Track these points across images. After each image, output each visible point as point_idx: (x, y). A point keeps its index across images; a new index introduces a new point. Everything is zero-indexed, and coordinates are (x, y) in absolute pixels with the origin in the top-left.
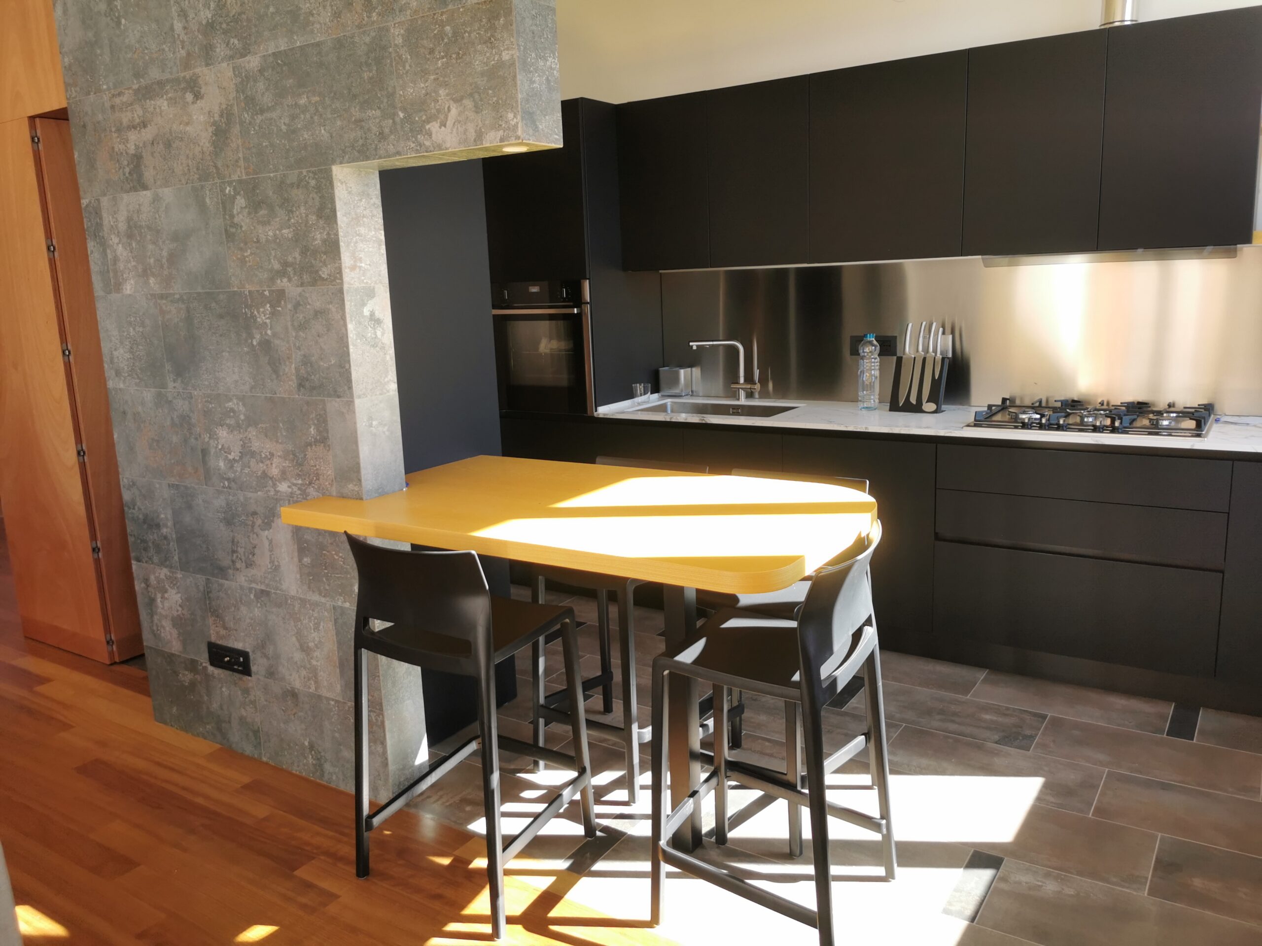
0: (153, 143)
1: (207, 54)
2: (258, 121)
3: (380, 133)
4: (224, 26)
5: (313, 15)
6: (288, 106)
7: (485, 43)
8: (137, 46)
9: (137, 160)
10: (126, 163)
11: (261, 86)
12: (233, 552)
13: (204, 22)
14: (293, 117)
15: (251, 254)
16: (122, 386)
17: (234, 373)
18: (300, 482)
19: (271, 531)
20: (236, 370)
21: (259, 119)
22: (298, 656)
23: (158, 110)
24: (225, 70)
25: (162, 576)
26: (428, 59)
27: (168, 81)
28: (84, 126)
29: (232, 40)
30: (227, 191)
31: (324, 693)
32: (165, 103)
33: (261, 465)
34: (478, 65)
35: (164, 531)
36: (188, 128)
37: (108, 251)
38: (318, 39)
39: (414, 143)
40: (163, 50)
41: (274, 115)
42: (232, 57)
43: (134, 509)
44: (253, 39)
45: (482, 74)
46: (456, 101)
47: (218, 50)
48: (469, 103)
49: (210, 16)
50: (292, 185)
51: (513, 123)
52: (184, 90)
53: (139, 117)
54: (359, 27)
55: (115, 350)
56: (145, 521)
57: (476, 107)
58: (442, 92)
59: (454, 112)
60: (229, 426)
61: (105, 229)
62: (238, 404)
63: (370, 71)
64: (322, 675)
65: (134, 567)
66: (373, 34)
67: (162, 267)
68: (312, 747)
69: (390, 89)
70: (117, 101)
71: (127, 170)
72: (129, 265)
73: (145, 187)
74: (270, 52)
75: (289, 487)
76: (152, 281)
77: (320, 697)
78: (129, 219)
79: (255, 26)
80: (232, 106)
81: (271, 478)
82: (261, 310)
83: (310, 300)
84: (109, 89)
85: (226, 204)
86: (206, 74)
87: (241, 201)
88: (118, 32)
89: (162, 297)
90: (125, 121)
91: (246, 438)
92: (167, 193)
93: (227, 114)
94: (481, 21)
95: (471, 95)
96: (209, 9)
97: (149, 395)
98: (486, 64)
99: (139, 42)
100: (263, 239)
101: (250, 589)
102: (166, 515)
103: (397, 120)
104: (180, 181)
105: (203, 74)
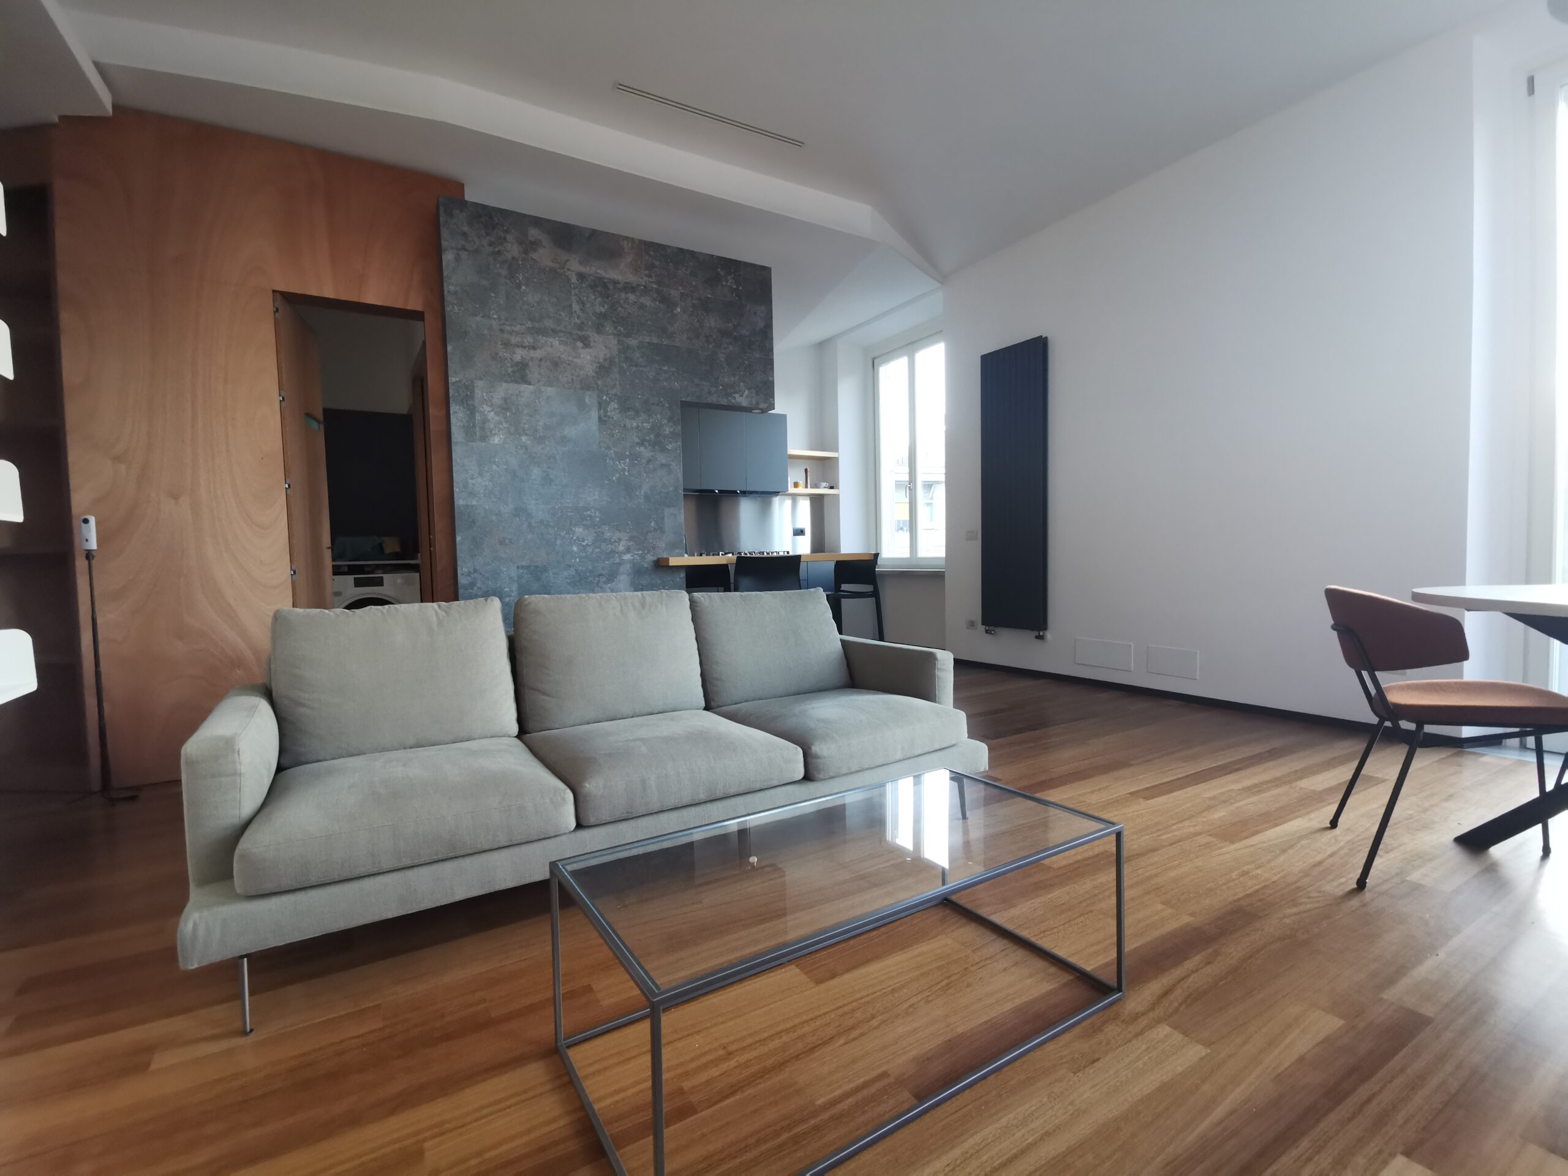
0: (541, 360)
1: (599, 329)
2: (633, 370)
3: (709, 392)
4: (614, 319)
5: (675, 334)
6: (655, 368)
8: (535, 304)
9: (522, 366)
10: (509, 365)
11: (638, 354)
13: (598, 312)
14: (658, 374)
15: (618, 432)
16: (474, 503)
18: (640, 552)
19: (613, 583)
20: (596, 493)
23: (549, 344)
24: (612, 340)
27: (561, 331)
29: (619, 327)
30: (604, 398)
32: (557, 342)
33: (610, 546)
36: (575, 360)
37: (477, 414)
38: (677, 345)
39: (726, 400)
40: (560, 314)
41: (644, 369)
42: (618, 335)
44: (635, 331)
46: (747, 389)
47: (607, 329)
48: (754, 391)
49: (603, 311)
50: (653, 404)
51: (772, 403)
52: (575, 340)
53: (529, 343)
54: (702, 347)
55: (472, 479)
57: (757, 393)
58: (742, 384)
59: (747, 392)
60: (584, 525)
61: (476, 400)
62: (595, 513)
63: (706, 366)
66: (709, 353)
67: (536, 430)
69: (716, 377)
70: (507, 328)
71: (510, 370)
72: (500, 426)
73: (527, 383)
74: (646, 341)
75: (632, 556)
76: (524, 438)
78: (506, 399)
79: (637, 326)
80: (614, 358)
81: (617, 553)
82: (622, 462)
83: (658, 459)
84: (499, 319)
85: (602, 405)
86: (596, 338)
88: (516, 291)
90: (513, 341)
91: (599, 532)
92: (550, 391)
93: (610, 362)
94: (762, 364)
98: (763, 380)
99: (537, 303)
100: (628, 426)
103: (719, 389)
104: (564, 385)
105: (594, 336)
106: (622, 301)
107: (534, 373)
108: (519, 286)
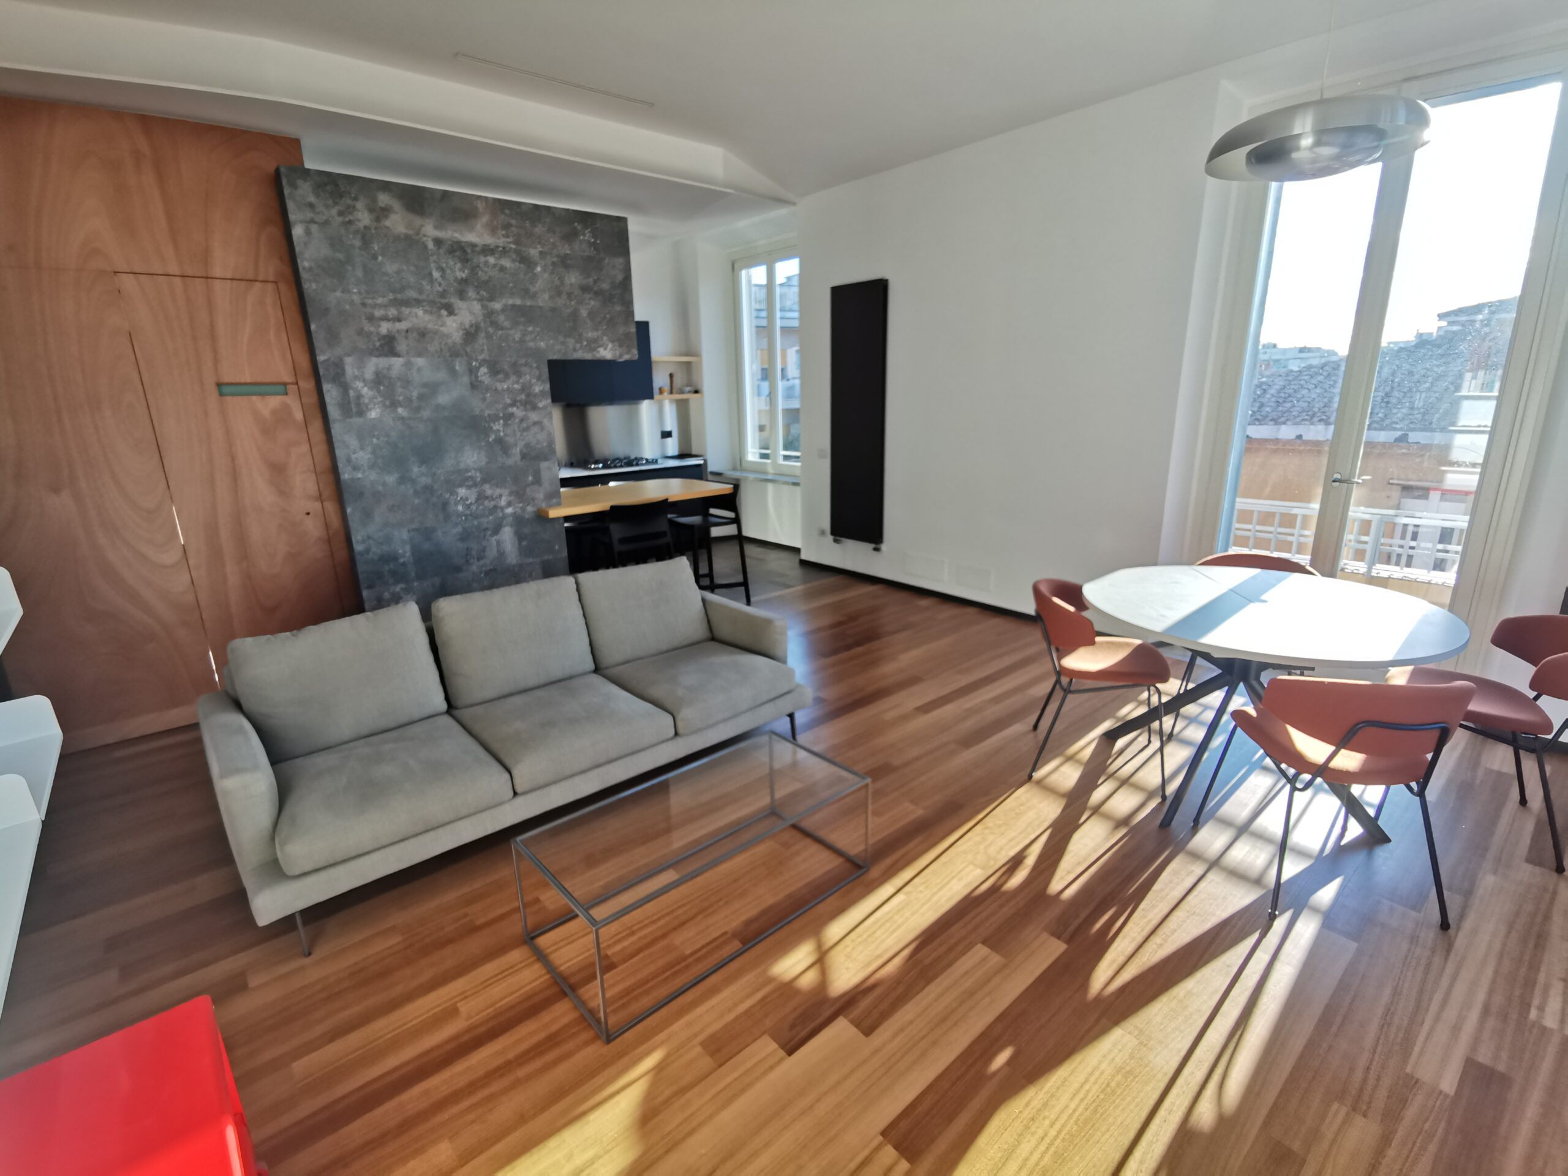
0: (407, 331)
1: (462, 295)
3: (571, 349)
4: (476, 284)
5: (537, 294)
6: (520, 329)
7: (624, 324)
8: (394, 275)
9: (389, 339)
10: (376, 339)
11: (502, 317)
12: (467, 555)
13: (459, 278)
15: (490, 395)
16: (359, 476)
17: (473, 457)
19: (498, 535)
20: (475, 455)
21: (500, 332)
23: (413, 314)
24: (476, 306)
26: (598, 325)
27: (424, 301)
29: (481, 292)
30: (473, 364)
32: (421, 312)
33: (492, 502)
35: (402, 560)
36: (441, 328)
37: (351, 391)
38: (540, 305)
39: (591, 354)
40: (421, 283)
41: (510, 332)
42: (482, 300)
43: (369, 554)
44: (497, 295)
45: (623, 334)
47: (470, 294)
48: (617, 343)
49: (464, 276)
50: (521, 365)
51: (635, 353)
52: (440, 309)
53: (393, 315)
54: (564, 305)
55: (354, 453)
56: (380, 560)
57: (620, 345)
60: (466, 486)
61: (348, 377)
62: (476, 473)
63: (569, 324)
66: (572, 310)
67: (411, 402)
69: (579, 332)
70: (370, 301)
71: (377, 344)
72: (375, 400)
73: (397, 355)
74: (509, 303)
75: (513, 509)
76: (400, 410)
78: (377, 373)
79: (499, 290)
80: (480, 323)
81: (500, 508)
82: (497, 423)
84: (360, 293)
85: (472, 371)
86: (460, 305)
88: (373, 262)
89: (410, 419)
90: (377, 315)
91: (481, 490)
92: (420, 362)
93: (477, 328)
97: (391, 479)
99: (396, 273)
100: (499, 388)
102: (405, 552)
103: (582, 345)
104: (432, 355)
105: (458, 304)
106: (481, 265)
107: (402, 346)
108: (375, 257)
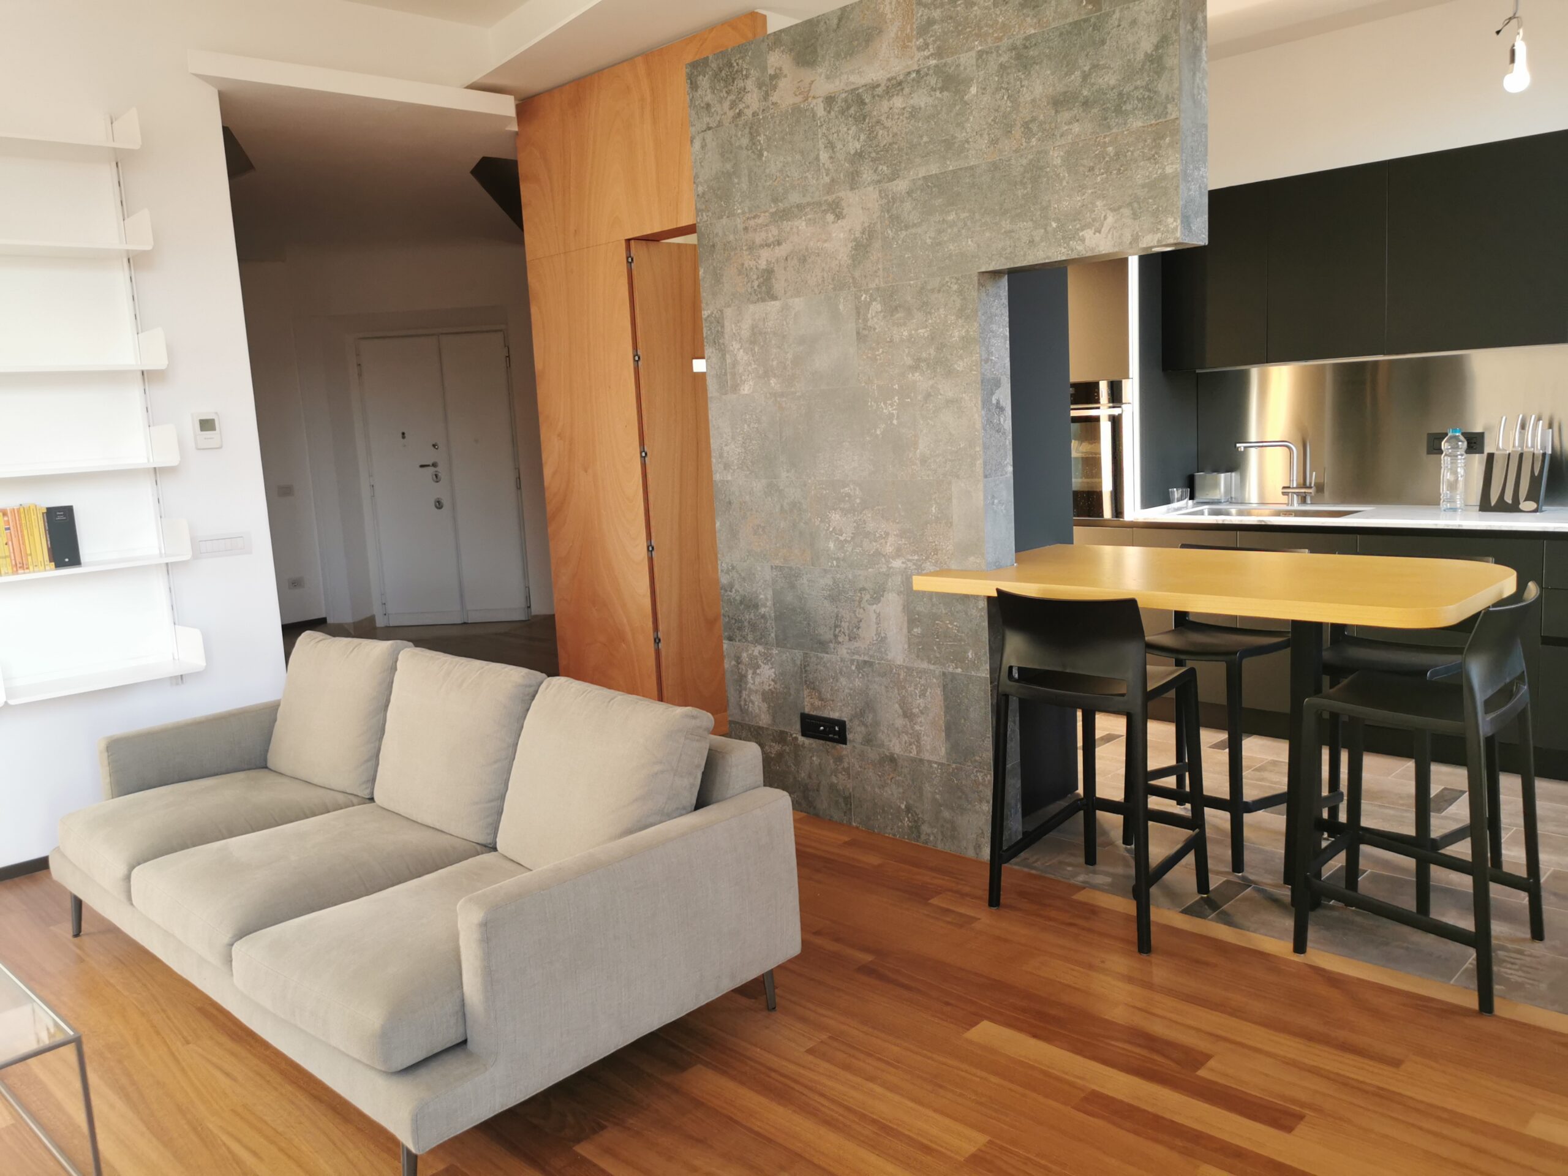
0: (786, 259)
1: (853, 180)
2: (902, 236)
3: (1030, 242)
4: (873, 155)
5: (968, 142)
6: (935, 222)
7: (1149, 159)
8: (778, 174)
9: (768, 275)
10: (755, 277)
11: (908, 205)
12: (836, 626)
13: (852, 152)
14: (940, 232)
15: (883, 352)
16: (729, 478)
17: (853, 461)
18: (916, 557)
19: (879, 605)
20: (856, 458)
21: (903, 234)
22: (900, 722)
23: (795, 230)
24: (872, 194)
25: (756, 653)
26: (1087, 176)
27: (808, 204)
28: (713, 246)
29: (880, 167)
30: (863, 298)
31: (926, 756)
32: (804, 224)
33: (874, 544)
34: (1140, 177)
35: (763, 610)
36: (826, 245)
37: (728, 356)
38: (972, 163)
39: (1065, 248)
40: (806, 177)
41: (919, 230)
42: (879, 182)
43: (731, 591)
44: (903, 165)
45: (1143, 186)
46: (1112, 210)
47: (865, 176)
48: (1127, 212)
49: (858, 147)
50: (932, 290)
51: (1172, 226)
52: (825, 212)
53: (774, 236)
54: (1016, 151)
55: (726, 445)
56: (741, 603)
57: (1134, 214)
58: (1099, 203)
59: (1110, 219)
60: (842, 510)
61: (726, 336)
62: (855, 489)
63: (1025, 188)
64: (926, 741)
65: (725, 646)
66: (1030, 157)
67: (785, 368)
68: (908, 809)
69: (1044, 204)
70: (752, 223)
71: (756, 284)
72: (750, 368)
73: (774, 298)
74: (920, 176)
75: (903, 563)
76: (773, 381)
77: (921, 761)
78: (753, 328)
79: (907, 154)
80: (875, 224)
81: (884, 556)
82: (889, 402)
83: (942, 391)
84: (743, 213)
85: (860, 311)
86: (851, 199)
87: (876, 306)
88: (758, 163)
89: (782, 395)
90: (758, 241)
91: (860, 520)
92: (798, 303)
93: (870, 233)
94: (1146, 141)
95: (1130, 204)
96: (858, 140)
97: (758, 486)
98: (1148, 177)
99: (781, 171)
100: (897, 338)
101: (852, 661)
102: (766, 596)
103: (1049, 229)
104: (813, 291)
105: (848, 197)
106: (883, 118)
107: (778, 286)
108: (761, 155)
